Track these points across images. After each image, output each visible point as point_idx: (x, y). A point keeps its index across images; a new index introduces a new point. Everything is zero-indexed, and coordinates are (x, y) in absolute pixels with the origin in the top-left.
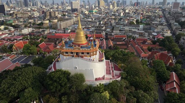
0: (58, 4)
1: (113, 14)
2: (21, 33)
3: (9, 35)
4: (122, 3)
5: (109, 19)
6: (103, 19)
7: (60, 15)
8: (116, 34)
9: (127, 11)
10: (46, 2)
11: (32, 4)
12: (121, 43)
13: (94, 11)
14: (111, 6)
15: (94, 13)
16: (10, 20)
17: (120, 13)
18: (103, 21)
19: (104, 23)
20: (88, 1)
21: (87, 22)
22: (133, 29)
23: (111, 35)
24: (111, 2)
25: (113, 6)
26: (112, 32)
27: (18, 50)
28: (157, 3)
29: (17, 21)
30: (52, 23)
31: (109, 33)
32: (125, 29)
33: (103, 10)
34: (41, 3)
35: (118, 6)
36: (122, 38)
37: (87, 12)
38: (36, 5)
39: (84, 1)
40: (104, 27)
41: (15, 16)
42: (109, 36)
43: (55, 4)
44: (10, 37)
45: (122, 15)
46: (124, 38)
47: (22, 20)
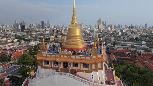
0: (66, 27)
1: (111, 33)
2: (28, 45)
3: (17, 46)
4: (118, 26)
5: (109, 36)
6: (103, 36)
7: (66, 33)
8: (118, 48)
9: (124, 31)
10: (58, 25)
11: (47, 27)
12: (125, 58)
13: (95, 31)
14: (109, 28)
15: (94, 32)
16: (24, 36)
17: (119, 32)
18: (103, 37)
19: (104, 39)
20: (90, 25)
21: (88, 38)
22: (135, 45)
23: (113, 49)
24: (109, 26)
25: (110, 28)
26: (114, 46)
27: (15, 60)
28: (150, 27)
29: (30, 37)
30: (57, 38)
31: (110, 47)
32: (127, 44)
33: (102, 31)
34: (54, 27)
35: (115, 28)
36: (126, 53)
37: (88, 32)
38: (50, 28)
39: (87, 25)
40: (105, 42)
41: (29, 33)
42: (110, 51)
43: (64, 27)
44: (17, 48)
45: (120, 33)
46: (128, 53)
47: (34, 36)
